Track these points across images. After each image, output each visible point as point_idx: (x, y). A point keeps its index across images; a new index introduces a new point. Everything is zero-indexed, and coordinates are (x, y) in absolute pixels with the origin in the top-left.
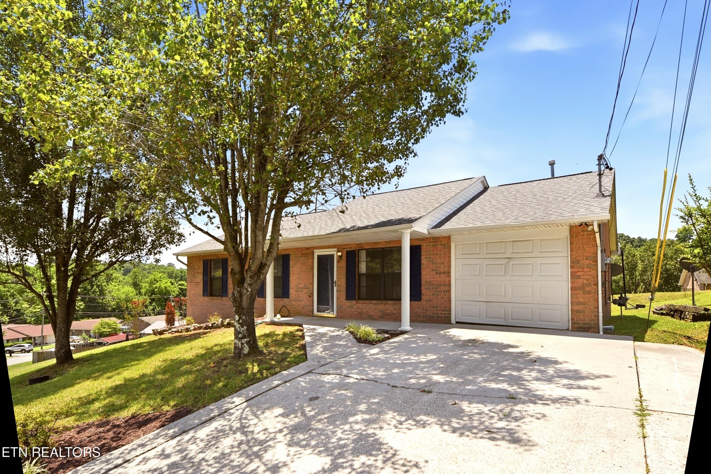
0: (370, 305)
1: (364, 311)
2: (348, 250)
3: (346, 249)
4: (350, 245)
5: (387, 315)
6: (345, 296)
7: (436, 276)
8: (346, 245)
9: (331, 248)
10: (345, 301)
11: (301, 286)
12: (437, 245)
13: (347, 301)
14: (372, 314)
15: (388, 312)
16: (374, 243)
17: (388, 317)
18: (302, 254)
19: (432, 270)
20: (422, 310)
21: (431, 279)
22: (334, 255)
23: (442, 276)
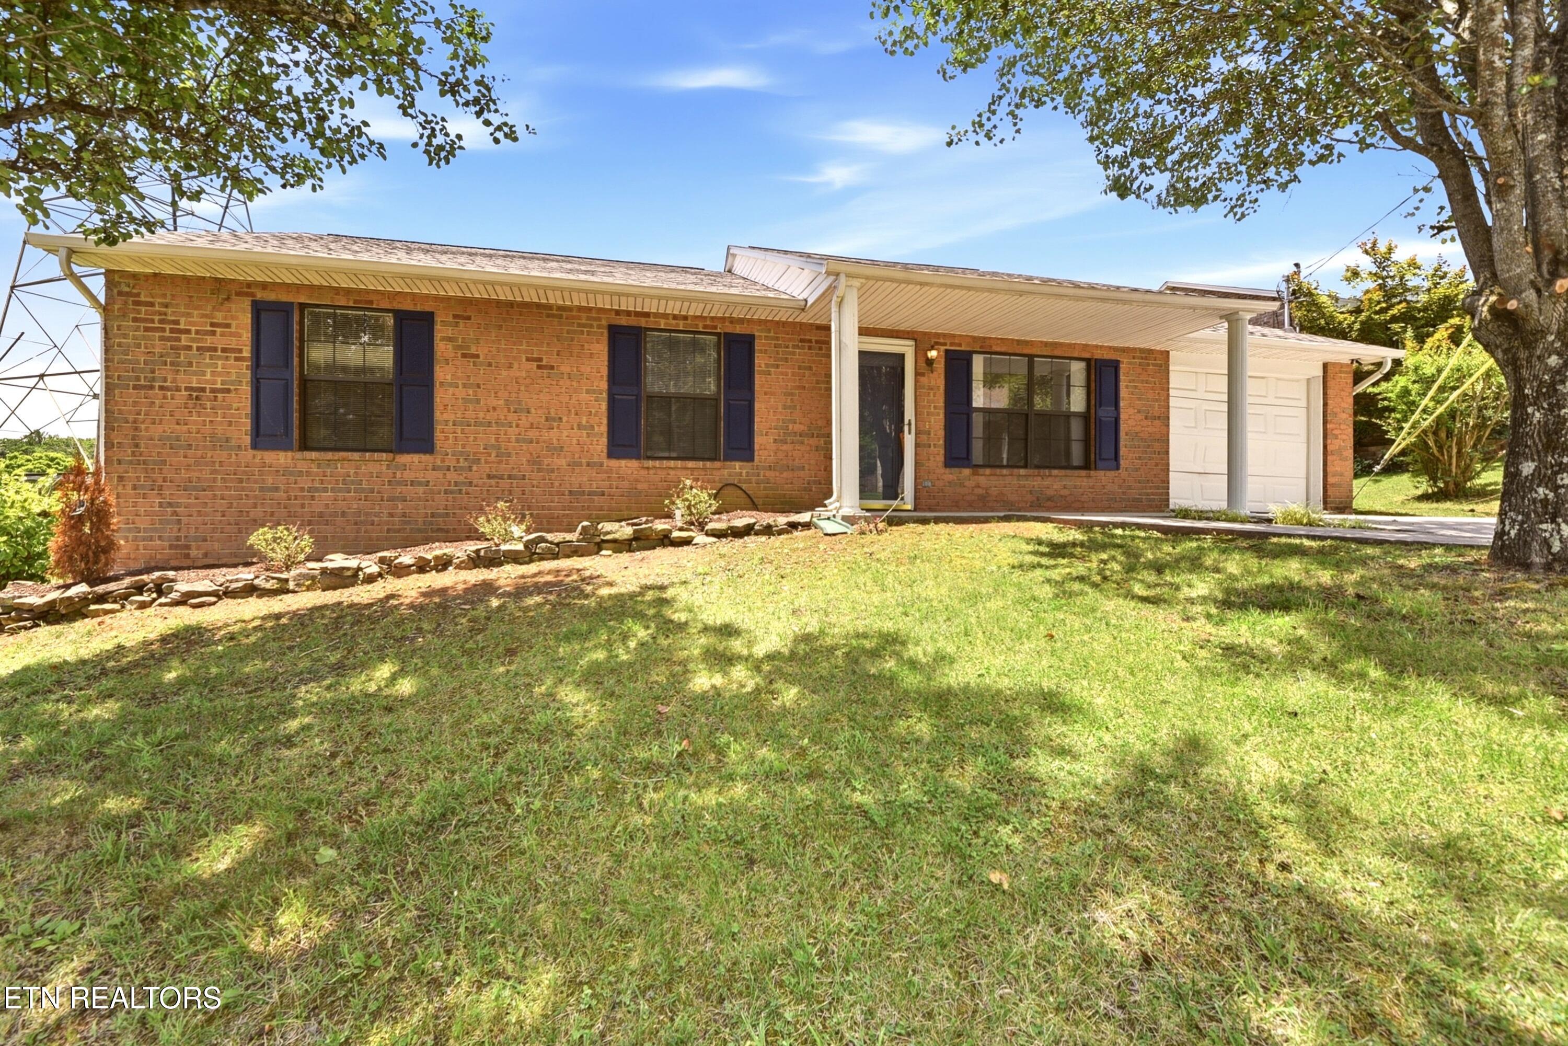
0: (1008, 480)
1: (994, 491)
2: (948, 347)
3: (945, 344)
4: (954, 336)
5: (1049, 499)
6: (941, 458)
7: (1145, 423)
8: (944, 335)
9: (892, 337)
10: (943, 470)
11: (798, 427)
12: (1148, 365)
13: (948, 470)
14: (1013, 498)
15: (1050, 492)
16: (1018, 341)
17: (1049, 504)
18: (802, 341)
19: (1139, 412)
20: (1120, 487)
21: (1138, 429)
22: (902, 356)
23: (1157, 422)
